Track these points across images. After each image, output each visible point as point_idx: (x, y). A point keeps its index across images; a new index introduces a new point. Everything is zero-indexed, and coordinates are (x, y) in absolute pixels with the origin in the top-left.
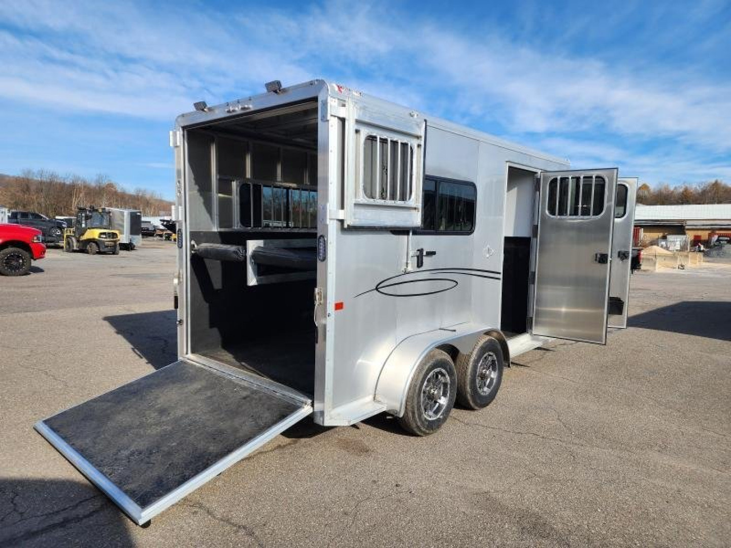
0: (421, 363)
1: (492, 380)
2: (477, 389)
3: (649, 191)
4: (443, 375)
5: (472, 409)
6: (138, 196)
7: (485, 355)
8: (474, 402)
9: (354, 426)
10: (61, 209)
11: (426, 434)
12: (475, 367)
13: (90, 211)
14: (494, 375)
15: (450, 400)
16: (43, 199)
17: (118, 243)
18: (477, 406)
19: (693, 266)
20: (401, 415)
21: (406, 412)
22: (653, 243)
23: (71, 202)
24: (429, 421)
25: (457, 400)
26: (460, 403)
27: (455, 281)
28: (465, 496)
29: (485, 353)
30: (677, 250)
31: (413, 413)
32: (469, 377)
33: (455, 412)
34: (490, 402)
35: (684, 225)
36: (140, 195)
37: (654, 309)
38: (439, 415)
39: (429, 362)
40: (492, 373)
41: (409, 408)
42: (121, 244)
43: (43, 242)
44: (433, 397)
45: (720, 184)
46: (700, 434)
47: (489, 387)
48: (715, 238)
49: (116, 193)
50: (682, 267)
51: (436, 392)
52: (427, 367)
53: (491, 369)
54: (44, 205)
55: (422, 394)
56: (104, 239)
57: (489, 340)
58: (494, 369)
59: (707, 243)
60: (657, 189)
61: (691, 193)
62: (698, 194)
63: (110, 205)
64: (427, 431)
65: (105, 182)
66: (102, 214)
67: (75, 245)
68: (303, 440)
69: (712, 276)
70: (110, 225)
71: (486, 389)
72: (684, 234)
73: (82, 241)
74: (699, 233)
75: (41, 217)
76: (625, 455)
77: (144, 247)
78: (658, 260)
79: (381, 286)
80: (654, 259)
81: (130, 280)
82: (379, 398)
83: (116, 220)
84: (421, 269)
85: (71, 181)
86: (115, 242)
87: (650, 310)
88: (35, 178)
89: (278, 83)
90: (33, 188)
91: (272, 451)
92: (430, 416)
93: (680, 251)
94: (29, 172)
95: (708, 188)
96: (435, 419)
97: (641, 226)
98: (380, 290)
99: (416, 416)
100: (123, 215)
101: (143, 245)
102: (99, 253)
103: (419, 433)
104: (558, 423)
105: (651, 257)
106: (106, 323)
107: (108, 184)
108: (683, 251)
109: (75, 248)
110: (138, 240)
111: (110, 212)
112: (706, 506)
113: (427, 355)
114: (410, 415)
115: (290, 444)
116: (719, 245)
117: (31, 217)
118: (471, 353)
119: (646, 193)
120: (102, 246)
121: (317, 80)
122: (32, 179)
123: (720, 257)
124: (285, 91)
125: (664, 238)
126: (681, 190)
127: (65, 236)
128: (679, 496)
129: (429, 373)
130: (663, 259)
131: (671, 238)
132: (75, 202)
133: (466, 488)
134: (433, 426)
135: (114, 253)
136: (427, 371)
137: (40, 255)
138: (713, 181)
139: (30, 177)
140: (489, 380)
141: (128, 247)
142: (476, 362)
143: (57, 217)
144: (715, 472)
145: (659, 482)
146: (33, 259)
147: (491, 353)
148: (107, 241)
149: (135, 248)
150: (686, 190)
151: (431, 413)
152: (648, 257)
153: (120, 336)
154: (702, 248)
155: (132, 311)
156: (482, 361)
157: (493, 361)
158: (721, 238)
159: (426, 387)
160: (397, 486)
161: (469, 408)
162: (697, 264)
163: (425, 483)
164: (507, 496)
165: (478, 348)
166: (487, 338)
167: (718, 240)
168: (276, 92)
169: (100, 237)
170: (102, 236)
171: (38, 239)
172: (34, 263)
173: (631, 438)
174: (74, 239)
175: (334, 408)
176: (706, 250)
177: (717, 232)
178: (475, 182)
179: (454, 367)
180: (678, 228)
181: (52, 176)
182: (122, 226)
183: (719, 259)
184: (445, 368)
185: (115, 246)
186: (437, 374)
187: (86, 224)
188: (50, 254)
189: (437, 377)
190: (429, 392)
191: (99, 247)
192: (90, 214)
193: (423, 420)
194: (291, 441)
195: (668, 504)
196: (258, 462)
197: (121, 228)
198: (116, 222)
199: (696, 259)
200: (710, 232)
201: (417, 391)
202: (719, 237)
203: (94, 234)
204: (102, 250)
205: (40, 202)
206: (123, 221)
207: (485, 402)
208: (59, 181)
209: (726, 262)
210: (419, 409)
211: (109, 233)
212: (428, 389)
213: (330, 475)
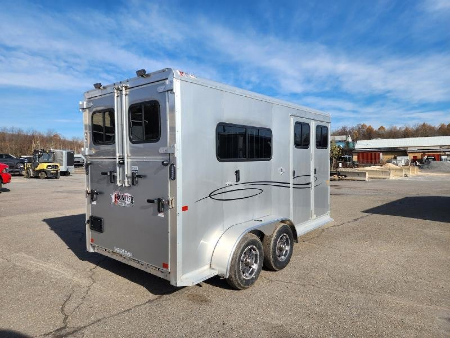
0: (239, 242)
1: (287, 251)
2: (277, 258)
3: (384, 130)
4: (254, 250)
5: (275, 271)
6: (74, 141)
7: (281, 236)
8: (276, 266)
9: (199, 285)
10: (25, 151)
11: (244, 288)
12: (275, 243)
13: (41, 152)
14: (288, 248)
15: (259, 266)
16: (13, 146)
17: (59, 171)
18: (278, 268)
19: (413, 175)
20: (227, 277)
21: (230, 275)
22: (389, 161)
23: (32, 146)
24: (246, 280)
25: (264, 265)
26: (267, 266)
27: (261, 190)
28: (267, 329)
29: (281, 234)
30: (403, 166)
31: (235, 275)
32: (271, 250)
33: (263, 273)
34: (286, 266)
35: (407, 150)
36: (75, 141)
37: (389, 202)
38: (253, 275)
39: (245, 242)
40: (287, 246)
41: (233, 273)
42: (61, 172)
43: (10, 172)
44: (248, 264)
45: (427, 125)
46: (416, 281)
47: (285, 256)
48: (426, 157)
49: (59, 140)
50: (406, 176)
51: (250, 261)
52: (243, 245)
53: (286, 245)
54: (14, 149)
55: (241, 263)
56: (50, 169)
57: (283, 226)
58: (288, 244)
59: (421, 161)
60: (390, 129)
61: (410, 131)
62: (414, 131)
63: (56, 148)
64: (245, 287)
65: (53, 134)
66: (49, 153)
67: (32, 174)
68: (165, 296)
69: (424, 180)
70: (54, 160)
71: (283, 257)
72: (407, 155)
73: (36, 171)
74: (416, 155)
75: (11, 157)
76: (369, 296)
77: (76, 173)
78: (392, 172)
79: (212, 194)
80: (389, 171)
81: (65, 194)
82: (213, 266)
83: (58, 157)
84: (239, 183)
85: (31, 134)
86: (57, 171)
87: (387, 202)
88: (9, 132)
89: (144, 71)
90: (7, 138)
91: (145, 304)
92: (247, 277)
93: (405, 166)
94: (5, 129)
95: (420, 128)
96: (250, 278)
97: (381, 152)
98: (212, 197)
99: (237, 277)
100: (62, 154)
101: (75, 172)
102: (47, 178)
103: (240, 288)
104: (328, 277)
105: (387, 170)
106: (45, 223)
107: (55, 135)
108: (406, 166)
109: (32, 176)
110: (72, 169)
111: (54, 153)
112: (419, 328)
113: (243, 237)
114: (233, 276)
115: (156, 299)
116: (428, 162)
117: (4, 157)
118: (272, 234)
119: (383, 132)
120: (49, 174)
121: (167, 69)
122: (7, 133)
123: (429, 169)
124: (148, 75)
125: (395, 158)
126: (404, 129)
127: (25, 168)
128: (402, 323)
129: (245, 248)
130: (394, 171)
131: (399, 158)
132: (33, 147)
133: (268, 324)
134: (249, 283)
135: (56, 178)
136: (244, 247)
137: (8, 181)
138: (422, 123)
139: (5, 132)
140: (285, 251)
141: (66, 174)
142: (276, 240)
143: (22, 156)
144: (425, 306)
145: (390, 314)
146: (2, 183)
147: (285, 234)
148: (52, 170)
149: (70, 174)
150: (407, 129)
151: (247, 275)
152: (386, 170)
153: (53, 232)
154: (418, 164)
155: (64, 215)
156: (279, 239)
157: (287, 239)
158: (429, 157)
159: (243, 258)
160: (224, 324)
161: (273, 270)
162: (415, 173)
163: (241, 322)
164: (293, 328)
165: (276, 231)
166: (282, 224)
167: (427, 159)
168: (142, 76)
169: (47, 168)
170: (49, 167)
171: (6, 170)
172: (3, 186)
173: (373, 286)
174: (31, 170)
175: (183, 275)
176: (420, 165)
177: (427, 154)
178: (271, 128)
179: (261, 244)
180: (403, 152)
181: (19, 130)
182: (62, 161)
183: (428, 170)
184: (256, 246)
185: (57, 174)
186: (250, 249)
187: (38, 160)
188: (14, 180)
189: (251, 251)
190: (246, 260)
191: (47, 175)
192: (41, 154)
193: (242, 279)
194: (158, 297)
195: (395, 328)
196: (135, 312)
197: (61, 162)
198: (58, 158)
199: (414, 171)
200: (422, 154)
201: (237, 261)
202: (428, 157)
203: (44, 166)
204: (48, 176)
205: (12, 147)
206: (62, 157)
207: (282, 265)
208: (23, 133)
209: (433, 172)
210: (239, 272)
211: (53, 165)
212: (245, 259)
213: (180, 319)
